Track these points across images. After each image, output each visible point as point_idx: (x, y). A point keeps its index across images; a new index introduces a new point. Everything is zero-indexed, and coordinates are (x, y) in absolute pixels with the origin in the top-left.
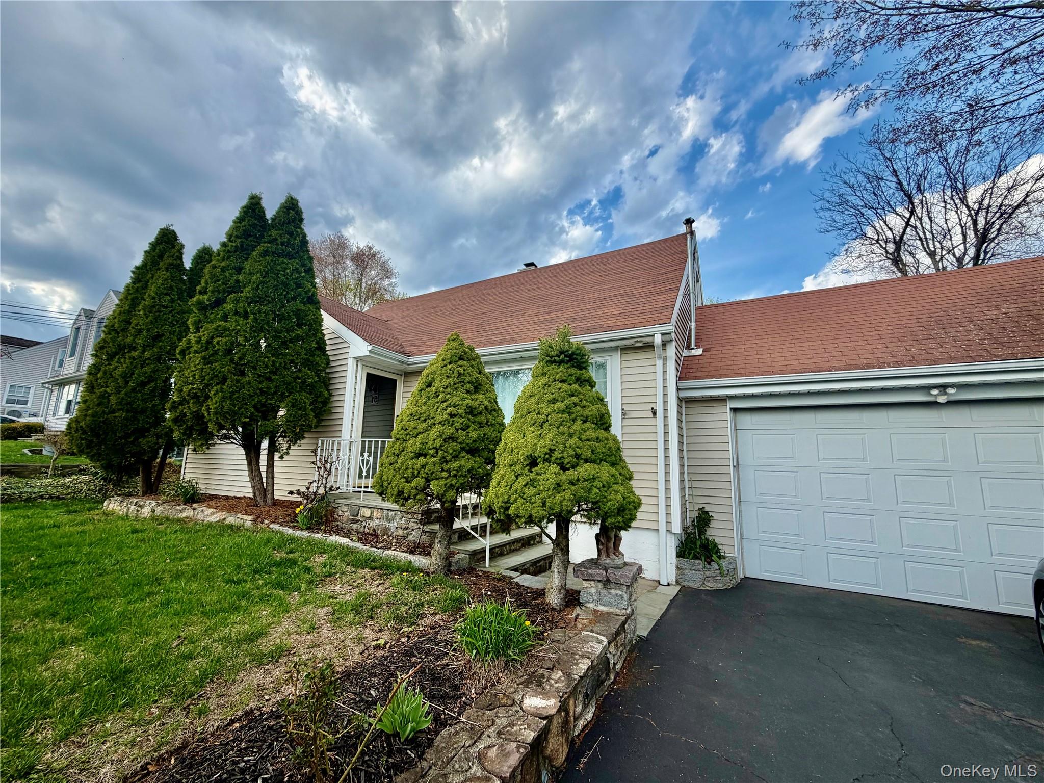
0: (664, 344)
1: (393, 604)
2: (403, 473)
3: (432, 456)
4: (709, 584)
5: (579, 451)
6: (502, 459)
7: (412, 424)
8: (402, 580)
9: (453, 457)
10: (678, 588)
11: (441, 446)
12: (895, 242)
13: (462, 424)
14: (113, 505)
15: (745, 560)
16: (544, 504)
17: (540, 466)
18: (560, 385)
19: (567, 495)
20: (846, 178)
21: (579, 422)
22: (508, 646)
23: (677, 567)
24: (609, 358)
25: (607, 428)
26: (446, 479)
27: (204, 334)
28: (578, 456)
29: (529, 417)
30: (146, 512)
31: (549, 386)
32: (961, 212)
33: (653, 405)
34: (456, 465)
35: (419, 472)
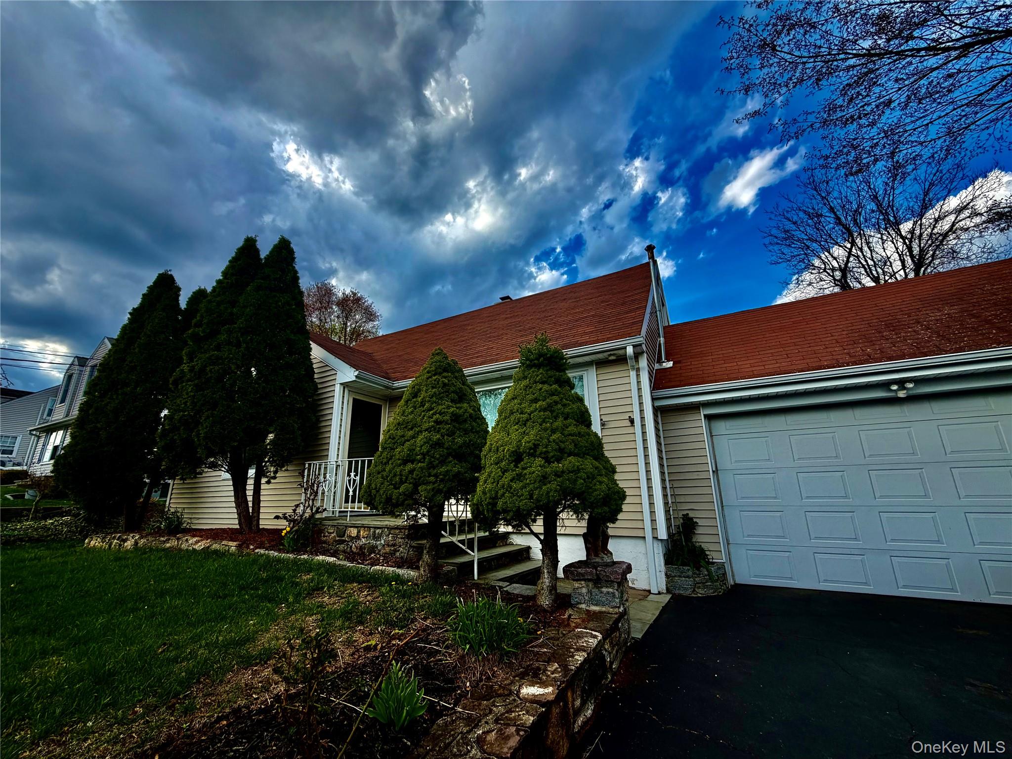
0: (637, 356)
1: (383, 611)
2: (391, 480)
3: (420, 461)
4: (700, 591)
5: (562, 445)
6: (488, 459)
7: (400, 433)
8: (391, 590)
9: (440, 462)
10: (669, 597)
11: (428, 452)
12: (840, 269)
13: (447, 430)
14: (95, 542)
15: (734, 565)
16: (531, 496)
17: (525, 461)
18: (541, 386)
19: (554, 486)
20: (789, 216)
21: (561, 419)
22: (501, 640)
23: (666, 574)
24: (585, 372)
25: (589, 424)
26: (434, 483)
27: (197, 364)
28: (561, 450)
29: (512, 418)
30: (129, 544)
31: (531, 388)
32: (897, 241)
33: (630, 414)
34: (443, 469)
35: (407, 478)
